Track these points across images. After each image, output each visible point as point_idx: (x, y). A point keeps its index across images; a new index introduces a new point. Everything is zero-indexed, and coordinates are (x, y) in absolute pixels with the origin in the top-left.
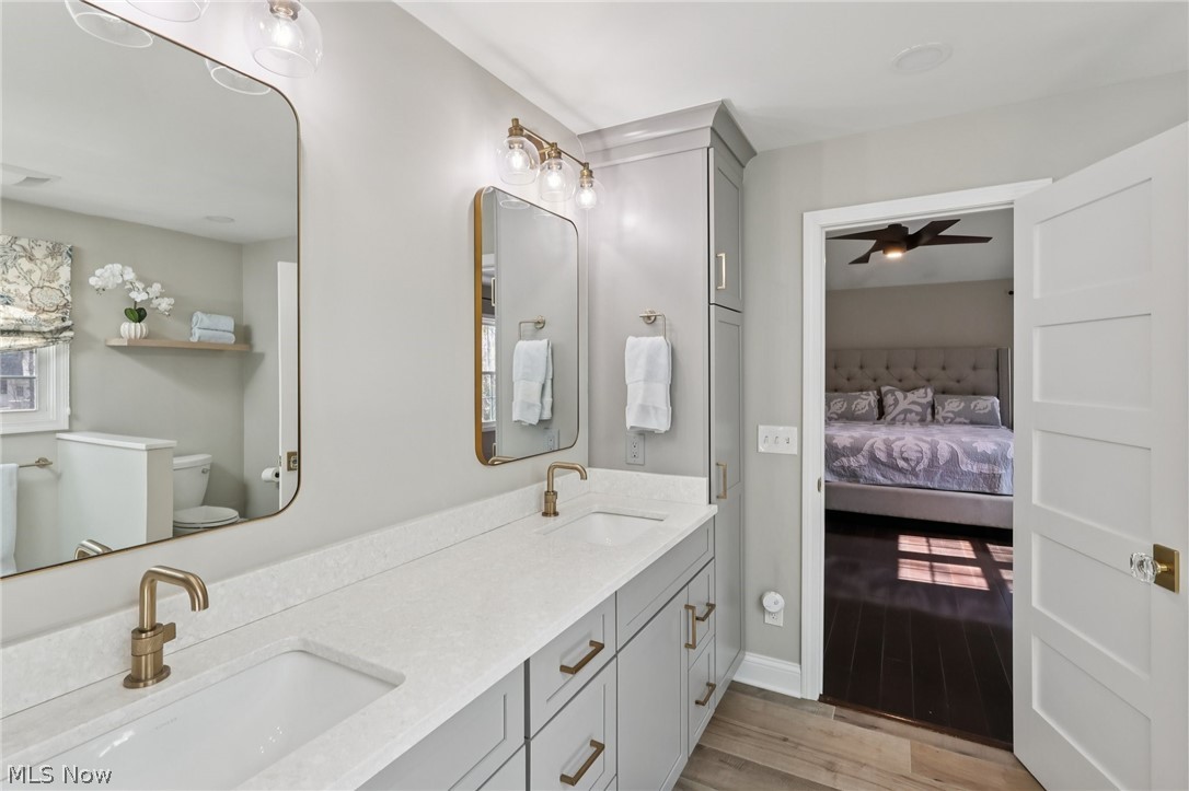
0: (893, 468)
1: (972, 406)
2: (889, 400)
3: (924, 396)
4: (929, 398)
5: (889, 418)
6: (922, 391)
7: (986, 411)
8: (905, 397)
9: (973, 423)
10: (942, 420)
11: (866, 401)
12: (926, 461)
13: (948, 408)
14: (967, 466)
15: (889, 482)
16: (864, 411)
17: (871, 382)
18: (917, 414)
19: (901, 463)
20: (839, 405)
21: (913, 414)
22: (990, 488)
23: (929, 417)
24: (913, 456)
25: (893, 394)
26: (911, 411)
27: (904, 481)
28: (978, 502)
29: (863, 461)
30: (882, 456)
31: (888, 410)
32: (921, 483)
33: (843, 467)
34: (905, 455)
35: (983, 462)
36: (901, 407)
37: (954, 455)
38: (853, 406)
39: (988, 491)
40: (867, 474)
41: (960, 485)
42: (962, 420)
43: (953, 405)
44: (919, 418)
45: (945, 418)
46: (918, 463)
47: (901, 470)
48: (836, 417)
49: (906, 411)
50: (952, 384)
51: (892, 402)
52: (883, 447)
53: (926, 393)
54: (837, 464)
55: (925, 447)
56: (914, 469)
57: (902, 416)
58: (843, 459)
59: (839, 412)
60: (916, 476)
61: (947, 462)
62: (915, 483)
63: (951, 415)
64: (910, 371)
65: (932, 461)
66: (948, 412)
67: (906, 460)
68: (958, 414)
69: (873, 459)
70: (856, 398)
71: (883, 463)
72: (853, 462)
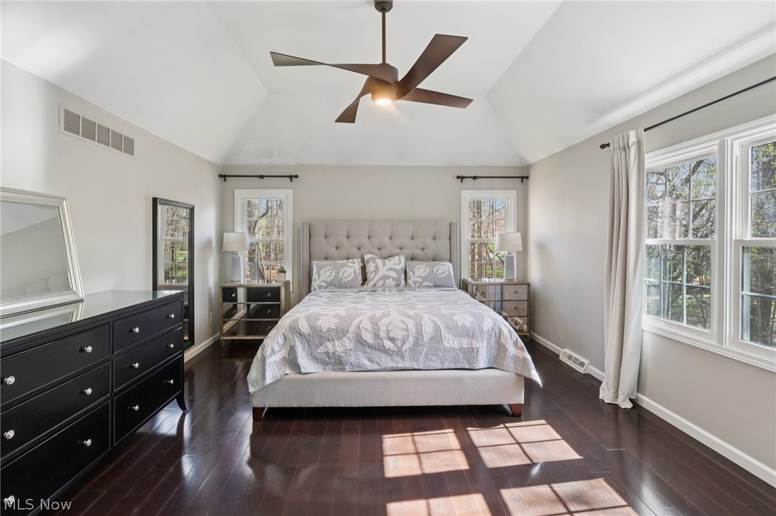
0: (380, 350)
1: (435, 271)
2: (370, 267)
3: (398, 262)
4: (402, 265)
5: (371, 284)
6: (397, 258)
7: (445, 275)
8: (384, 265)
9: (436, 286)
10: (413, 285)
11: (351, 269)
12: (411, 339)
13: (417, 273)
14: (450, 342)
15: (376, 367)
16: (350, 278)
17: (356, 250)
18: (394, 279)
19: (388, 344)
20: (328, 273)
21: (391, 279)
22: (469, 363)
23: (403, 282)
24: (398, 334)
25: (374, 262)
26: (389, 277)
27: (391, 364)
28: (460, 379)
29: (349, 345)
30: (368, 337)
31: (370, 276)
32: (408, 365)
33: (327, 353)
34: (392, 335)
35: (462, 336)
36: (380, 274)
37: (437, 329)
38: (341, 274)
39: (467, 367)
40: (353, 360)
41: (443, 363)
42: (428, 284)
43: (420, 270)
44: (395, 283)
45: (415, 283)
46: (404, 342)
47: (386, 351)
48: (325, 284)
49: (385, 277)
50: (418, 252)
51: (373, 269)
52: (368, 326)
53: (400, 260)
54: (321, 350)
55: (411, 323)
56: (400, 350)
57: (382, 282)
58: (328, 344)
59: (328, 280)
60: (403, 357)
61: (432, 339)
62: (401, 365)
63: (420, 280)
64: (387, 240)
65: (417, 339)
66: (417, 277)
67: (392, 340)
68: (424, 279)
69: (360, 341)
70: (344, 265)
71: (370, 346)
72: (337, 347)
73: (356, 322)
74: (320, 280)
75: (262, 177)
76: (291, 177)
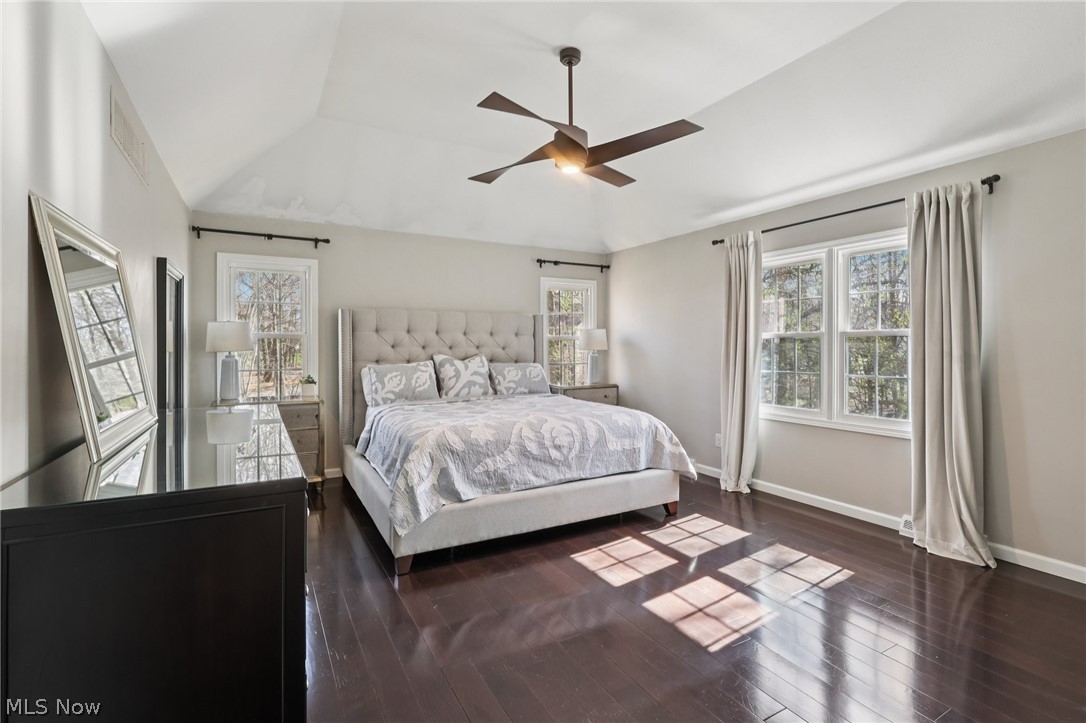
0: (545, 462)
1: (528, 373)
2: (447, 372)
3: (479, 364)
4: (485, 370)
5: (452, 393)
6: (478, 359)
7: (539, 378)
8: (467, 367)
9: (531, 392)
10: (505, 392)
11: (424, 376)
12: (577, 445)
13: (508, 378)
14: (614, 445)
15: (543, 482)
16: (426, 386)
17: (419, 350)
18: (481, 386)
19: (554, 454)
20: (396, 380)
21: (477, 386)
22: (632, 465)
23: (491, 391)
24: (563, 441)
25: (452, 365)
26: (474, 383)
27: (559, 477)
28: (627, 483)
29: (512, 459)
30: (533, 448)
31: (447, 384)
32: (576, 475)
33: (487, 473)
34: (557, 442)
35: (625, 436)
36: (463, 380)
37: (601, 431)
38: (413, 382)
39: (630, 470)
40: (517, 476)
41: (607, 468)
42: (523, 389)
43: (510, 375)
44: (482, 390)
45: (508, 389)
46: (570, 449)
47: (552, 462)
48: (392, 397)
49: (470, 384)
50: (499, 352)
51: (452, 374)
52: (527, 433)
53: (482, 361)
54: (480, 469)
55: (573, 427)
56: (566, 459)
57: (466, 390)
58: (488, 461)
59: (397, 390)
60: (569, 467)
61: (597, 442)
62: (569, 476)
63: (513, 385)
64: (460, 337)
65: (583, 443)
66: (510, 382)
67: (558, 448)
68: (518, 384)
69: (524, 453)
70: (416, 370)
71: (535, 459)
72: (497, 464)
73: (515, 431)
74: (385, 390)
75: (270, 237)
76: (316, 241)
